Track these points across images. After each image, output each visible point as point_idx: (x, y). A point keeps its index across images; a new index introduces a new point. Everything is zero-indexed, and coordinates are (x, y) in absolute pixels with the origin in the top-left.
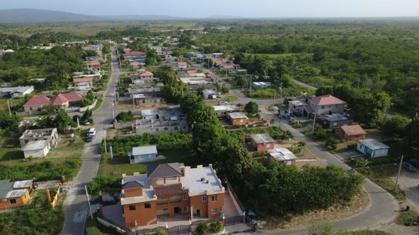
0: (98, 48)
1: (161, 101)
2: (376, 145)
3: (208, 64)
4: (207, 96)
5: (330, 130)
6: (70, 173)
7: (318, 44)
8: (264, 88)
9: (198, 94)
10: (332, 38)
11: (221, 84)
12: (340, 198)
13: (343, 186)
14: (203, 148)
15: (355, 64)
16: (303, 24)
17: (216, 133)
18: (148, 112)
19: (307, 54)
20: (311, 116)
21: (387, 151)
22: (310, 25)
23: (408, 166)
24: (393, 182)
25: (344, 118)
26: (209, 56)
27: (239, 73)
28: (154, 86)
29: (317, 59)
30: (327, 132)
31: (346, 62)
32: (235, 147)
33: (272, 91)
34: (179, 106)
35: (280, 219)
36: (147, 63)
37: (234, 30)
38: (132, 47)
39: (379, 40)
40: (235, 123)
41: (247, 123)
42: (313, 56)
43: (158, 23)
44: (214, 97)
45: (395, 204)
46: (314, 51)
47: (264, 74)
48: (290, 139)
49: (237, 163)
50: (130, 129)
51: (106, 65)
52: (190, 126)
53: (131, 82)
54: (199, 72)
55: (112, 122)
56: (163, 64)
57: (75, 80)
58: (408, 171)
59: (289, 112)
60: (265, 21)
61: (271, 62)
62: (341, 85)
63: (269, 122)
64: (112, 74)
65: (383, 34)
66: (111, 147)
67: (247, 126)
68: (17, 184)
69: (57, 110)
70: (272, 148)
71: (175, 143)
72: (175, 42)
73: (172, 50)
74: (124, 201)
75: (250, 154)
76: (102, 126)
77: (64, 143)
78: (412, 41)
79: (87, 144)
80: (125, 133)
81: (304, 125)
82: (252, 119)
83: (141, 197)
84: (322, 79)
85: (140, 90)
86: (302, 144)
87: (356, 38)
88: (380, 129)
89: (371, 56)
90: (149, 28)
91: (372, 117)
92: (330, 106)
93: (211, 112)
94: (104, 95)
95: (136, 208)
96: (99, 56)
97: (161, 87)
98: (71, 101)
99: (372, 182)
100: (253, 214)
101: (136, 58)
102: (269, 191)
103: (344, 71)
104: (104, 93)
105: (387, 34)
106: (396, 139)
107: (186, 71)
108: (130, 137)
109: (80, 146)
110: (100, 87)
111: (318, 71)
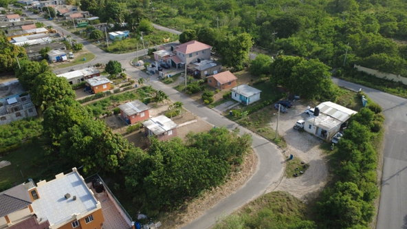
2: (250, 91)
4: (54, 59)
5: (202, 80)
8: (123, 39)
11: (70, 40)
20: (181, 67)
21: (259, 95)
25: (214, 65)
26: (48, 4)
27: (90, 22)
30: (201, 83)
33: (132, 42)
40: (97, 91)
41: (112, 88)
44: (65, 58)
47: (119, 22)
48: (164, 101)
49: (110, 154)
52: (38, 107)
54: (39, 25)
59: (157, 65)
62: (201, 26)
63: (136, 81)
67: (112, 91)
70: (147, 116)
71: (20, 137)
81: (175, 78)
82: (117, 81)
84: (181, 19)
86: (179, 105)
88: (247, 70)
91: (238, 59)
92: (197, 53)
100: (143, 216)
103: (200, 9)
107: (20, 26)
111: (176, 11)
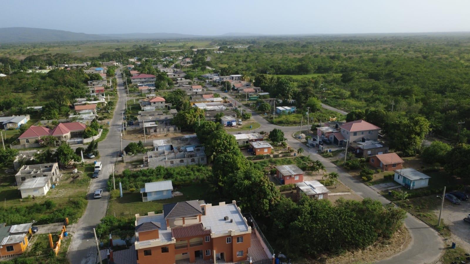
0: (102, 71)
1: (175, 130)
2: (416, 175)
3: (226, 87)
4: (226, 123)
5: (364, 159)
6: (74, 214)
7: (345, 63)
8: (289, 113)
9: (216, 121)
10: (361, 57)
11: (241, 110)
12: (379, 236)
13: (381, 222)
14: (224, 182)
15: (387, 85)
16: (328, 42)
17: (239, 165)
18: (160, 143)
19: (335, 75)
20: (342, 144)
21: (427, 181)
22: (336, 42)
23: (451, 198)
24: (436, 216)
25: (379, 146)
26: (226, 79)
27: (260, 97)
28: (166, 113)
29: (346, 79)
30: (362, 161)
31: (377, 83)
32: (261, 181)
33: (297, 117)
34: (195, 135)
35: (314, 261)
36: (158, 87)
37: (252, 49)
38: (141, 69)
39: (412, 59)
40: (258, 153)
41: (272, 153)
42: (341, 77)
43: (167, 42)
44: (234, 124)
45: (440, 241)
46: (342, 72)
47: (288, 98)
48: (320, 170)
49: (263, 198)
50: (141, 162)
51: (111, 89)
52: (208, 157)
53: (140, 109)
54: (216, 96)
55: (120, 154)
56: (176, 88)
57: (77, 108)
58: (452, 204)
59: (318, 139)
60: (287, 38)
61: (296, 84)
62: (373, 109)
63: (296, 151)
64: (119, 100)
65: (415, 52)
66: (120, 184)
67: (272, 156)
68: (14, 228)
69: (57, 142)
70: (301, 180)
71: (192, 177)
72: (188, 63)
73: (185, 72)
74: (139, 245)
75: (277, 188)
76: (109, 159)
77: (67, 179)
78: (447, 59)
79: (92, 181)
80: (136, 167)
81: (335, 153)
82: (278, 148)
83: (157, 240)
84: (353, 102)
85: (151, 118)
86: (334, 176)
87: (387, 56)
88: (418, 157)
89: (405, 76)
90: (158, 48)
91: (409, 144)
92: (363, 132)
93: (233, 141)
94: (110, 124)
95: (152, 252)
96: (103, 80)
97: (174, 114)
98: (73, 131)
99: (413, 217)
100: (283, 256)
101: (145, 82)
102: (301, 230)
103: (376, 93)
104: (110, 121)
105: (420, 52)
106: (436, 168)
107: (202, 95)
108: (141, 171)
109: (85, 183)
110: (105, 115)
111: (348, 93)
